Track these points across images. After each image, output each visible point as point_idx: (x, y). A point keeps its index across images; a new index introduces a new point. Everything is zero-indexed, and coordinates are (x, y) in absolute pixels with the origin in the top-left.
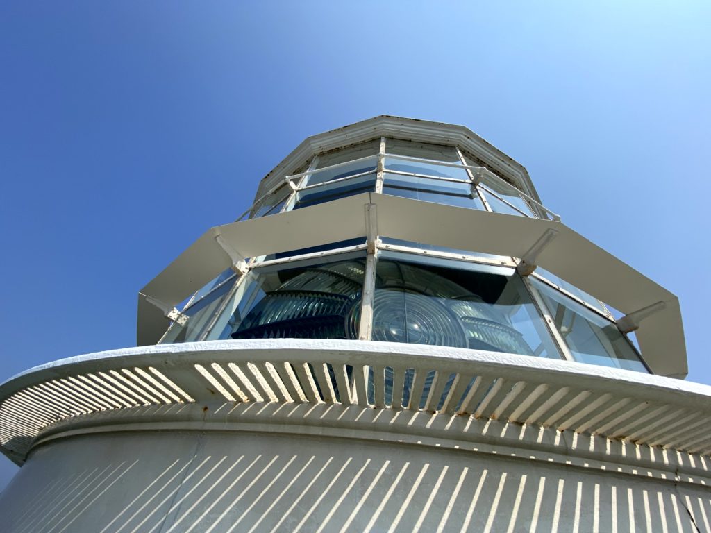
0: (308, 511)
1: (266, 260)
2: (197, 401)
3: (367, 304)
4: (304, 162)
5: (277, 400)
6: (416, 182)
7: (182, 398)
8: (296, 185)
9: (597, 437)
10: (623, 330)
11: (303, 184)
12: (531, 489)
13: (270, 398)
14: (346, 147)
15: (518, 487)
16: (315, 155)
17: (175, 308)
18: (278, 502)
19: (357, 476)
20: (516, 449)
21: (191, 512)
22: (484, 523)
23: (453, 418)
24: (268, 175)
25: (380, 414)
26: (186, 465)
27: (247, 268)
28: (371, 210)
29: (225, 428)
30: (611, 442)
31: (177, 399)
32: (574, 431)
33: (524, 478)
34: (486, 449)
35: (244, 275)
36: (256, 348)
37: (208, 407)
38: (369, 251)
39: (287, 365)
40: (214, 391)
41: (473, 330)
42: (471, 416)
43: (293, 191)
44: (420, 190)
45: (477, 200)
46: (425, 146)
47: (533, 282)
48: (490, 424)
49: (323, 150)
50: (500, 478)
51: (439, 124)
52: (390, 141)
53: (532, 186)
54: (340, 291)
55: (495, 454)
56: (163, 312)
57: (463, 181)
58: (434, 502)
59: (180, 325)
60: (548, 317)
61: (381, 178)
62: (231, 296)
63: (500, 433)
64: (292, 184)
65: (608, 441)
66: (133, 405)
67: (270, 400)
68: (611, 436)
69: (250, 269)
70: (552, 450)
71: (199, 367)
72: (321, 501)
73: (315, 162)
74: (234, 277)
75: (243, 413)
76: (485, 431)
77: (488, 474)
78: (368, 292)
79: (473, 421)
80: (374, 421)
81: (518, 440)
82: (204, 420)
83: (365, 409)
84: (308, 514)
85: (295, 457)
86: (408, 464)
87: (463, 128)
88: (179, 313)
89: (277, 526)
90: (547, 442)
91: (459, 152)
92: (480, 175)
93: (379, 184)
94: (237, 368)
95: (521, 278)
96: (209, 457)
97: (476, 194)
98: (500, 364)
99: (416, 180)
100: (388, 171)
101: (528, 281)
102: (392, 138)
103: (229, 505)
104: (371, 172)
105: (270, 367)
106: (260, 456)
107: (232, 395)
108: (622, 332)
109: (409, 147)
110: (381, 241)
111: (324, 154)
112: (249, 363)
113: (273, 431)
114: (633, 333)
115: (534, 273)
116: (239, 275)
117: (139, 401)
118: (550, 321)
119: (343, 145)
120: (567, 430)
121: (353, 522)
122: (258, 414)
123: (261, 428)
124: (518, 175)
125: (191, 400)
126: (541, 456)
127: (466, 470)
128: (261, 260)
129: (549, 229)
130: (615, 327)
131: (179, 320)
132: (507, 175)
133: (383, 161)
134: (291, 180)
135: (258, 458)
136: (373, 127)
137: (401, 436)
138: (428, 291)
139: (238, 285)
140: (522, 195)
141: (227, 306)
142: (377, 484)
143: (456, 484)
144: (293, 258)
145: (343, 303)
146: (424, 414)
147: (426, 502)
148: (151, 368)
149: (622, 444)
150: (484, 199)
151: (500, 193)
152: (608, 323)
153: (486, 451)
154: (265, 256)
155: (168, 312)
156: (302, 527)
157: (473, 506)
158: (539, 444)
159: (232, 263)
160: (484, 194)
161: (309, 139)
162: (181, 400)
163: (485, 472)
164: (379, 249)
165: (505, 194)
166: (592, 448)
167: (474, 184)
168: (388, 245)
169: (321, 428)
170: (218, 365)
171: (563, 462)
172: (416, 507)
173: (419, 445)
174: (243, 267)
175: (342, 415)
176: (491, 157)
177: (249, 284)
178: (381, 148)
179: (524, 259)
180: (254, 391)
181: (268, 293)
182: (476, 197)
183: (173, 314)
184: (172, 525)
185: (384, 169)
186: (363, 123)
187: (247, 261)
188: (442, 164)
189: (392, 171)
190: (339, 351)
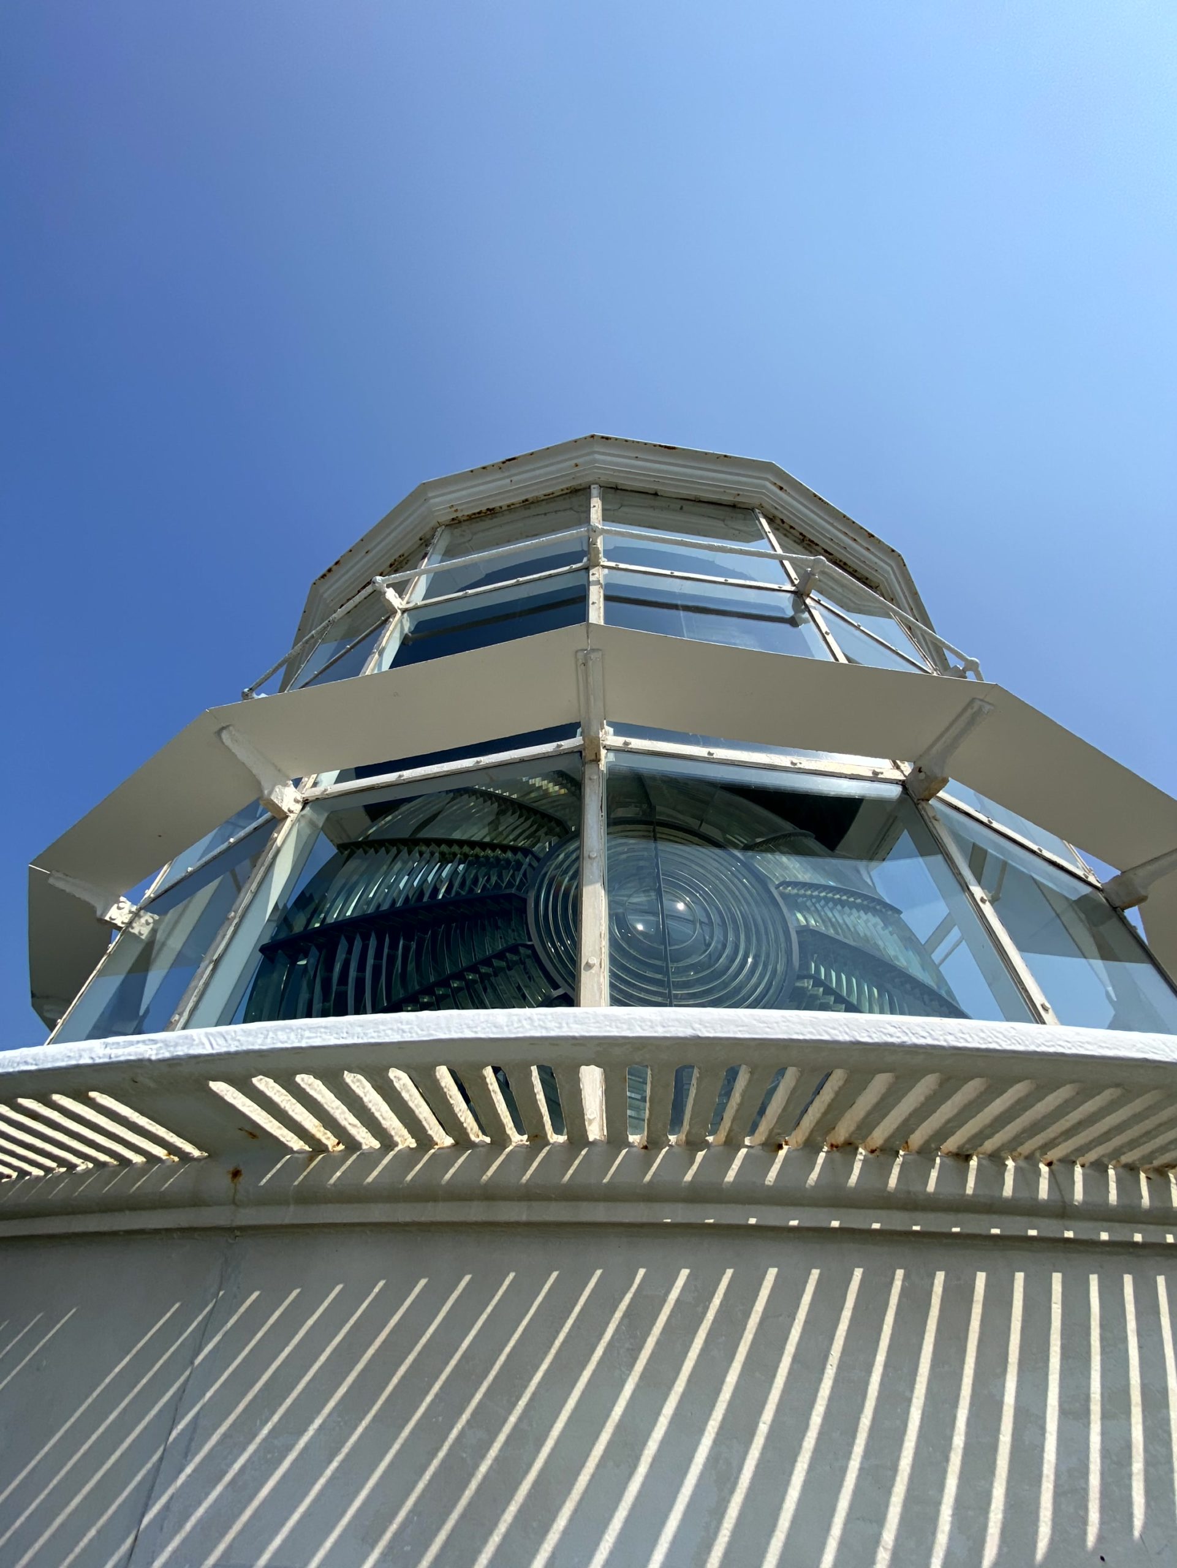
0: (510, 1413)
1: (339, 780)
2: (213, 1155)
3: (592, 883)
4: (413, 541)
5: (413, 1144)
6: (676, 590)
7: (172, 1149)
8: (401, 596)
9: (1121, 1170)
10: (1117, 903)
11: (417, 595)
12: (999, 1300)
13: (396, 1138)
14: (510, 508)
15: (970, 1301)
16: (440, 524)
17: (122, 899)
18: (437, 1395)
19: (618, 1315)
20: (961, 1216)
21: (225, 1436)
22: (907, 1394)
23: (822, 1155)
24: (330, 570)
25: (658, 1161)
26: (200, 1318)
27: (296, 801)
28: (590, 663)
29: (287, 1221)
30: (1148, 1178)
31: (159, 1152)
32: (1074, 1163)
33: (981, 1278)
34: (898, 1221)
35: (292, 817)
36: (365, 1040)
37: (241, 1168)
38: (586, 756)
39: (443, 1075)
40: (255, 1132)
41: (802, 909)
42: (861, 1150)
43: (394, 612)
44: (687, 608)
45: (806, 629)
46: (687, 506)
47: (942, 812)
48: (903, 1165)
49: (459, 514)
50: (932, 1284)
51: (718, 457)
52: (611, 495)
53: (915, 594)
54: (511, 837)
55: (917, 1232)
56: (93, 910)
57: (776, 587)
58: (795, 1359)
59: (136, 938)
60: (978, 892)
61: (598, 582)
62: (263, 869)
63: (926, 1184)
64: (391, 594)
65: (1143, 1176)
66: (47, 1170)
67: (396, 1145)
68: (1147, 1166)
69: (306, 803)
70: (1032, 1210)
71: (219, 1087)
72: (540, 1384)
73: (442, 542)
74: (267, 822)
75: (332, 1181)
76: (893, 1182)
77: (906, 1277)
78: (593, 855)
79: (865, 1161)
80: (648, 1178)
81: (964, 1195)
82: (235, 1202)
83: (624, 1152)
84: (513, 1419)
85: (467, 1278)
86: (729, 1272)
87: (769, 467)
88: (134, 908)
89: (441, 1454)
90: (1025, 1194)
91: (763, 521)
92: (812, 574)
93: (596, 595)
94: (318, 1084)
95: (916, 805)
96: (256, 1294)
97: (806, 615)
98: (942, 1048)
99: (675, 586)
100: (613, 564)
101: (931, 814)
102: (616, 488)
103: (319, 1412)
104: (574, 566)
105: (400, 1079)
106: (381, 1283)
107: (301, 1138)
108: (1115, 909)
109: (653, 507)
110: (611, 730)
111: (460, 522)
112: (346, 1072)
113: (408, 1219)
114: (1135, 909)
115: (941, 794)
116: (278, 817)
117: (61, 1162)
118: (983, 900)
119: (504, 503)
120: (1060, 1160)
121: (619, 1426)
122: (370, 1179)
123: (377, 1213)
124: (886, 570)
125: (196, 1153)
126: (1014, 1226)
127: (858, 1273)
128: (328, 782)
129: (973, 700)
130: (1101, 897)
131: (134, 925)
132: (864, 571)
133: (600, 543)
134: (388, 586)
135: (376, 1290)
136: (574, 462)
137: (710, 1207)
138: (707, 829)
139: (279, 842)
140: (896, 613)
141: (255, 895)
142: (664, 1329)
143: (842, 1309)
144: (408, 774)
145: (519, 865)
146: (758, 1151)
147: (779, 1361)
148: (92, 1094)
149: (1169, 1181)
150: (824, 629)
151: (849, 610)
152: (1086, 890)
153: (899, 1227)
154: (336, 773)
155: (107, 909)
156: (501, 1450)
157: (881, 1358)
158: (1007, 1200)
159: (262, 792)
160: (822, 616)
161: (425, 487)
162: (169, 1154)
163: (900, 1273)
164: (609, 749)
165: (860, 612)
166: (1113, 1197)
167: (799, 595)
168: (628, 740)
169: (524, 1204)
170: (271, 1081)
171: (1058, 1235)
172: (757, 1374)
173: (752, 1226)
174: (288, 798)
175: (571, 1172)
176: (828, 531)
177: (304, 838)
178: (593, 511)
179: (919, 764)
180: (354, 1126)
181: (341, 847)
182: (806, 621)
183: (119, 913)
184: (181, 1470)
185: (604, 561)
186: (548, 452)
187: (297, 783)
188: (732, 551)
189: (622, 566)
190: (574, 1038)
